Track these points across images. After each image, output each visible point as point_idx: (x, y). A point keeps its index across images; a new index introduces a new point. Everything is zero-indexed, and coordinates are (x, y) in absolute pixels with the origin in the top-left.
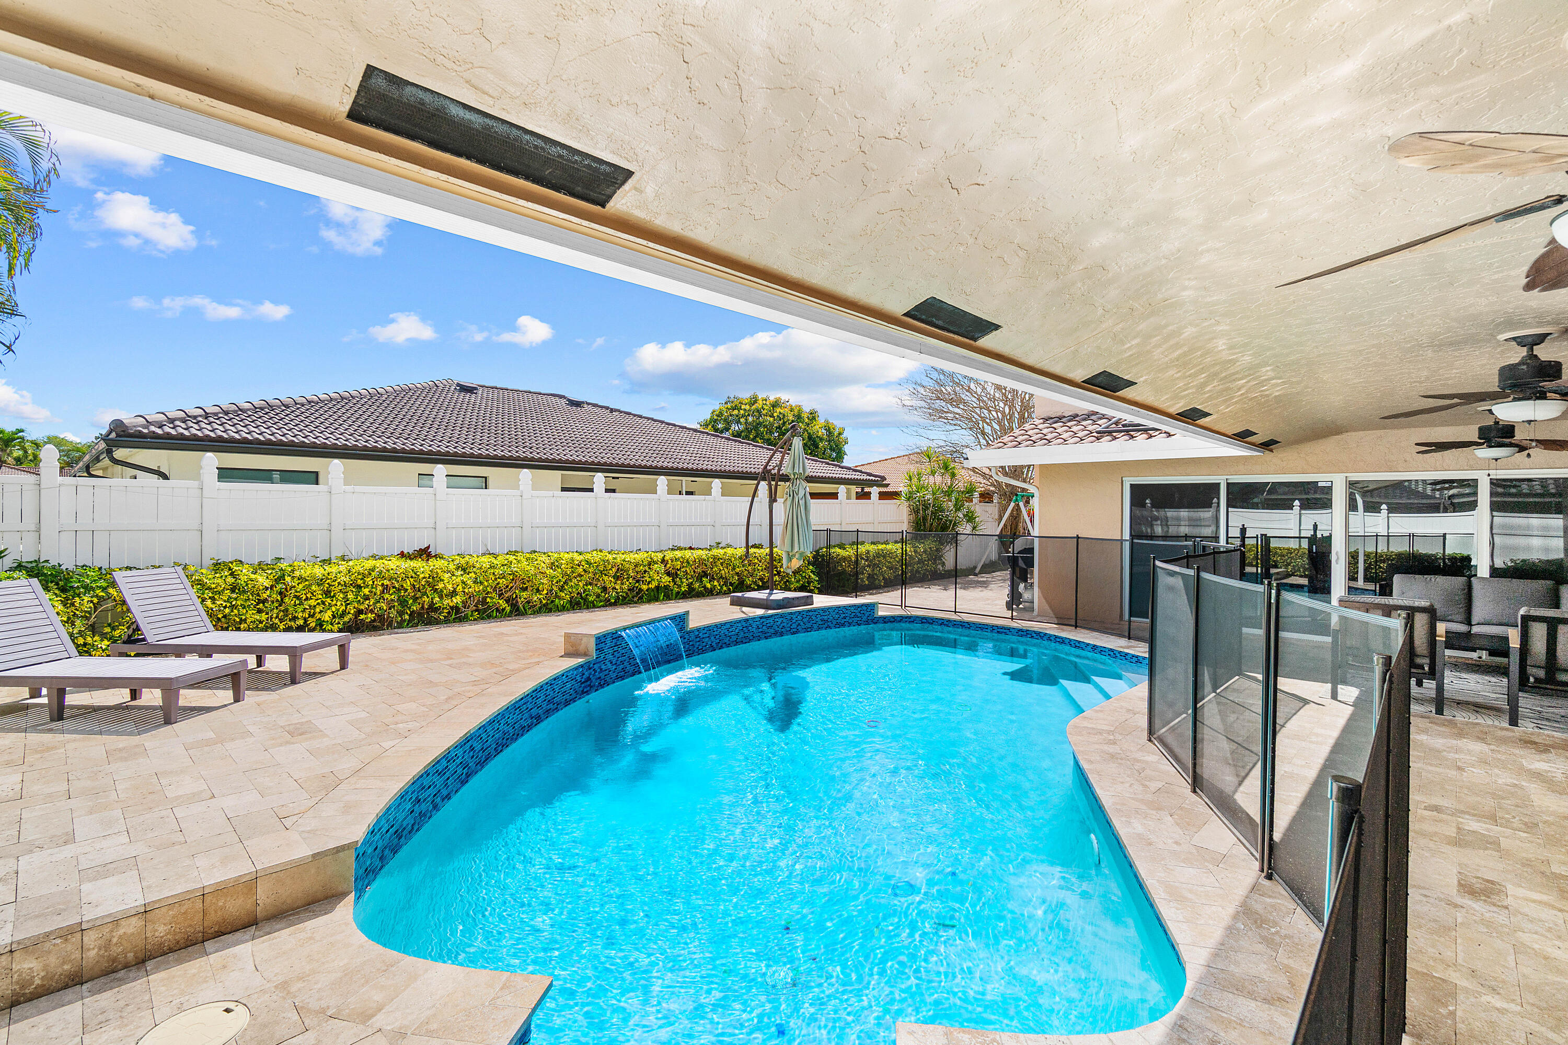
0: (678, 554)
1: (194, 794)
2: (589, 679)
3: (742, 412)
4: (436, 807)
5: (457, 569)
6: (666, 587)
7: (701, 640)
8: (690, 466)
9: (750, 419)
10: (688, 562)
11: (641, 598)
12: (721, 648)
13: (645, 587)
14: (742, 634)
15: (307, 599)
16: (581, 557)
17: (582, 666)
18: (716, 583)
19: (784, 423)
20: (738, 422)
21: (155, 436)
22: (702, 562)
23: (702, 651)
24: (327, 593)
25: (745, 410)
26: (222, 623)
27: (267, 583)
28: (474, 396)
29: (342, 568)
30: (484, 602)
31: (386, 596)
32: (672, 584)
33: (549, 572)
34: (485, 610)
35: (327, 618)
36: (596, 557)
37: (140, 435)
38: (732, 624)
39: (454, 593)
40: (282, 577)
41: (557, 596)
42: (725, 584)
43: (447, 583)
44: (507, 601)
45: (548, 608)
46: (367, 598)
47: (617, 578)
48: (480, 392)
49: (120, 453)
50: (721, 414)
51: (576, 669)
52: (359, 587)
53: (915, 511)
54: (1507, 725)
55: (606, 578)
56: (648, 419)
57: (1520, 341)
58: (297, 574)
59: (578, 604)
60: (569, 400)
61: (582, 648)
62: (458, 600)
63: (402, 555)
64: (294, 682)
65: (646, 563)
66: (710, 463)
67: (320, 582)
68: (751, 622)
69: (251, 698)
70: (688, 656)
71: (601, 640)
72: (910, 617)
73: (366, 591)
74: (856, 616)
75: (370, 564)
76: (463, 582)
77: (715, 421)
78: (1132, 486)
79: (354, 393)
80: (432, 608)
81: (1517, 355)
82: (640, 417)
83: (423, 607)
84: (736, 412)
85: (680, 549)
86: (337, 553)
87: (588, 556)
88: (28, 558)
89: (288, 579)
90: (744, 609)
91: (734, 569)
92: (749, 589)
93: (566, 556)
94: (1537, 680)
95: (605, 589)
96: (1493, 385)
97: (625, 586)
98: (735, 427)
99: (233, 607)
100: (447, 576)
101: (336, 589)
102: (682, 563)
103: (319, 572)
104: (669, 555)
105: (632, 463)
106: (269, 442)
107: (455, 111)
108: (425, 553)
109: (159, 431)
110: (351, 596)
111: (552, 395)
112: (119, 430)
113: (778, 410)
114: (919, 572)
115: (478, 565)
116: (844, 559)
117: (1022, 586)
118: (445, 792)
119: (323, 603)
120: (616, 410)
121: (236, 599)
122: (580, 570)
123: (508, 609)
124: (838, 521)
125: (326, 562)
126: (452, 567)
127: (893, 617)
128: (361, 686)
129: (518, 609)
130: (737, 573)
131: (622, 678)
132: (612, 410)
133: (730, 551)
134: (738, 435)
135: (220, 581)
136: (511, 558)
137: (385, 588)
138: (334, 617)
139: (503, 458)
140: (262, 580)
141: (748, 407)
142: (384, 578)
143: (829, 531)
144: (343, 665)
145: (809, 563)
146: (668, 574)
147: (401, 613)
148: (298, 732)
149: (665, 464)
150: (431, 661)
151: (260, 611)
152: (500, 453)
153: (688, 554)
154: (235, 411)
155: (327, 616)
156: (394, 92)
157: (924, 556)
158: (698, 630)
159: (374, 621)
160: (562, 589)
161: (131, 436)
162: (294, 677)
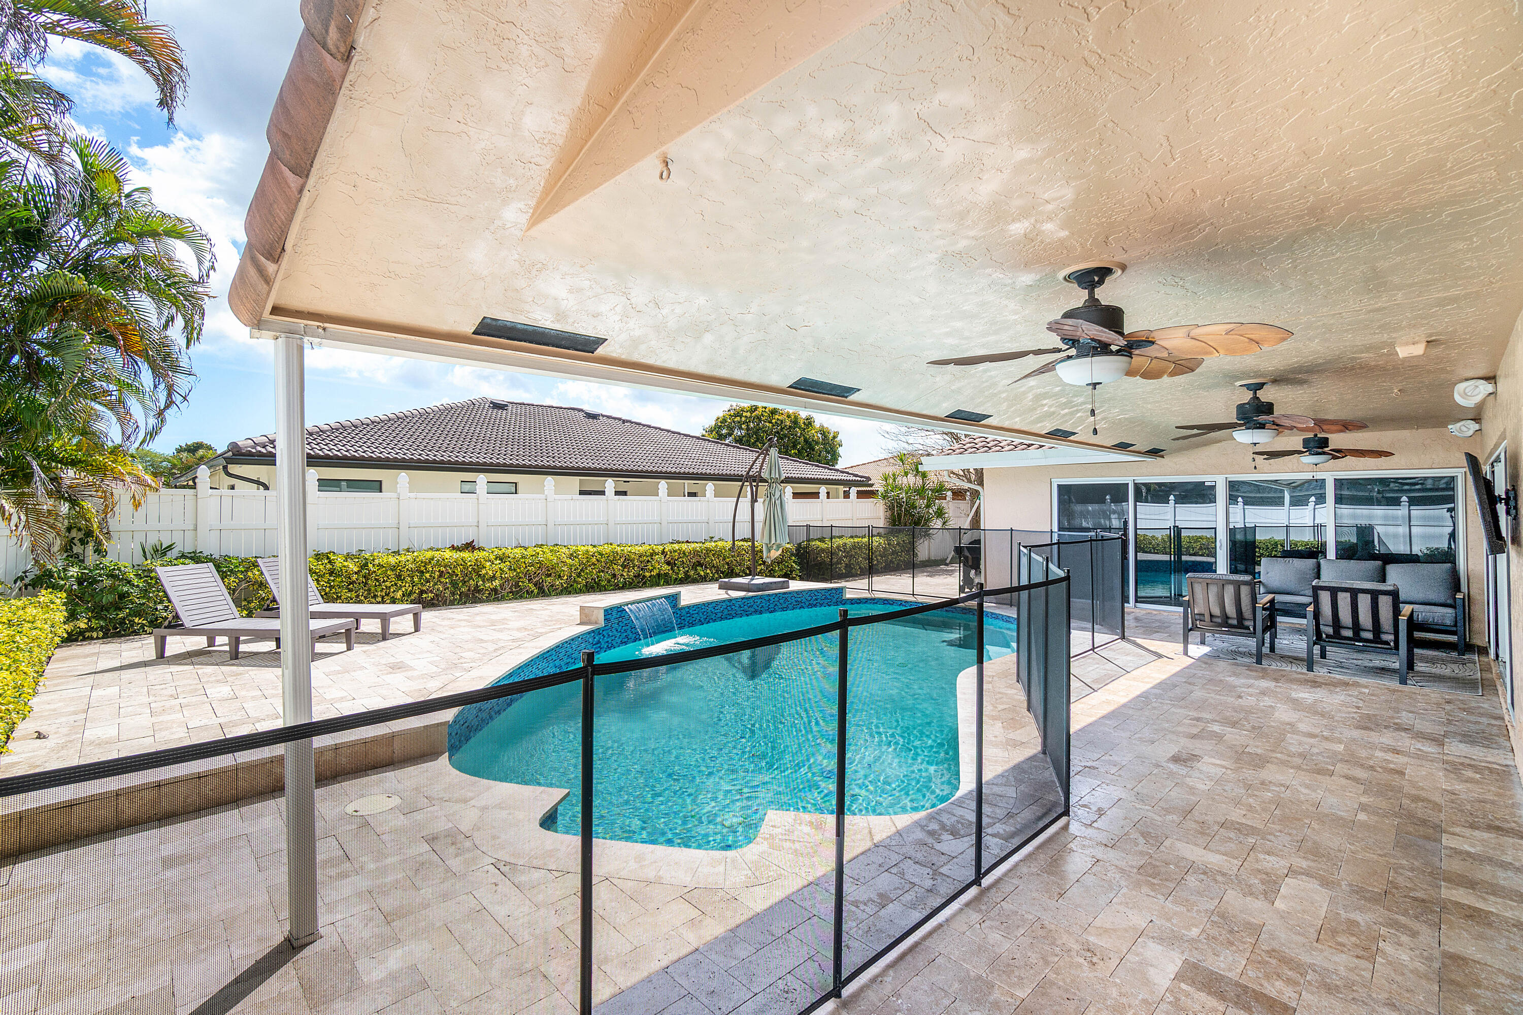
0: (676, 546)
1: (342, 698)
2: (599, 642)
3: (743, 419)
4: (491, 718)
5: (496, 559)
6: (666, 575)
7: (691, 616)
8: (691, 471)
9: (752, 425)
10: (684, 553)
11: (645, 583)
12: (709, 622)
13: (647, 574)
14: (726, 612)
15: (384, 581)
16: (595, 549)
17: (593, 631)
18: (708, 571)
19: (782, 429)
20: (741, 428)
21: (260, 454)
22: (696, 553)
23: (692, 625)
24: (399, 577)
25: (746, 417)
26: (328, 598)
27: (356, 569)
28: (505, 412)
29: (409, 558)
30: (517, 585)
31: (443, 580)
32: (671, 572)
33: (569, 561)
34: (517, 592)
35: (399, 597)
36: (607, 549)
37: (250, 454)
38: (717, 603)
39: (493, 578)
40: (366, 565)
41: (575, 581)
42: (717, 572)
43: (488, 570)
44: (535, 585)
45: (569, 590)
46: (428, 581)
47: (624, 566)
48: (510, 408)
49: (234, 469)
50: (724, 421)
51: (589, 633)
52: (422, 572)
53: (891, 508)
54: (1305, 671)
55: (615, 567)
56: (656, 428)
57: (1248, 387)
58: (377, 562)
59: (592, 587)
60: (586, 413)
61: (593, 618)
62: (496, 583)
63: (453, 548)
64: (384, 639)
65: (648, 554)
66: (709, 467)
67: (393, 568)
68: (734, 602)
69: (358, 648)
70: (680, 628)
71: (608, 612)
72: (874, 599)
73: (428, 575)
74: (826, 598)
75: (429, 554)
76: (500, 569)
77: (720, 427)
78: (1059, 486)
79: (408, 414)
80: (477, 590)
81: (1247, 396)
82: (649, 426)
83: (469, 590)
84: (738, 419)
85: (679, 542)
86: (404, 546)
87: (600, 548)
88: (188, 549)
89: (370, 566)
90: (729, 592)
91: (724, 559)
92: (738, 575)
93: (583, 548)
94: (1328, 636)
95: (614, 576)
96: (1233, 418)
97: (631, 573)
98: (737, 432)
99: (331, 587)
100: (488, 564)
101: (405, 574)
102: (679, 554)
103: (393, 560)
104: (668, 548)
105: (640, 469)
106: (345, 458)
107: (519, 326)
108: (470, 546)
109: (263, 450)
110: (416, 579)
111: (571, 409)
112: (235, 450)
113: (777, 417)
114: (893, 563)
115: (512, 556)
116: (823, 550)
117: (973, 572)
118: (497, 709)
119: (396, 584)
120: (628, 421)
121: (333, 581)
122: (594, 560)
123: (536, 591)
124: (819, 517)
125: (397, 553)
126: (492, 557)
127: (859, 599)
128: (432, 642)
129: (544, 592)
130: (728, 564)
131: (626, 643)
132: (624, 421)
133: (720, 544)
134: (739, 440)
135: (321, 567)
136: (538, 550)
137: (441, 574)
138: (404, 595)
139: (530, 466)
140: (353, 567)
141: (748, 414)
142: (440, 565)
143: (808, 526)
144: (417, 629)
145: (792, 555)
146: (668, 563)
147: (453, 594)
148: (396, 667)
149: (669, 470)
150: (480, 627)
151: (350, 590)
152: (527, 462)
153: (684, 547)
154: (318, 433)
155: (399, 594)
156: (494, 323)
157: (898, 548)
158: (689, 607)
159: (432, 599)
160: (579, 575)
161: (243, 455)
162: (385, 636)
